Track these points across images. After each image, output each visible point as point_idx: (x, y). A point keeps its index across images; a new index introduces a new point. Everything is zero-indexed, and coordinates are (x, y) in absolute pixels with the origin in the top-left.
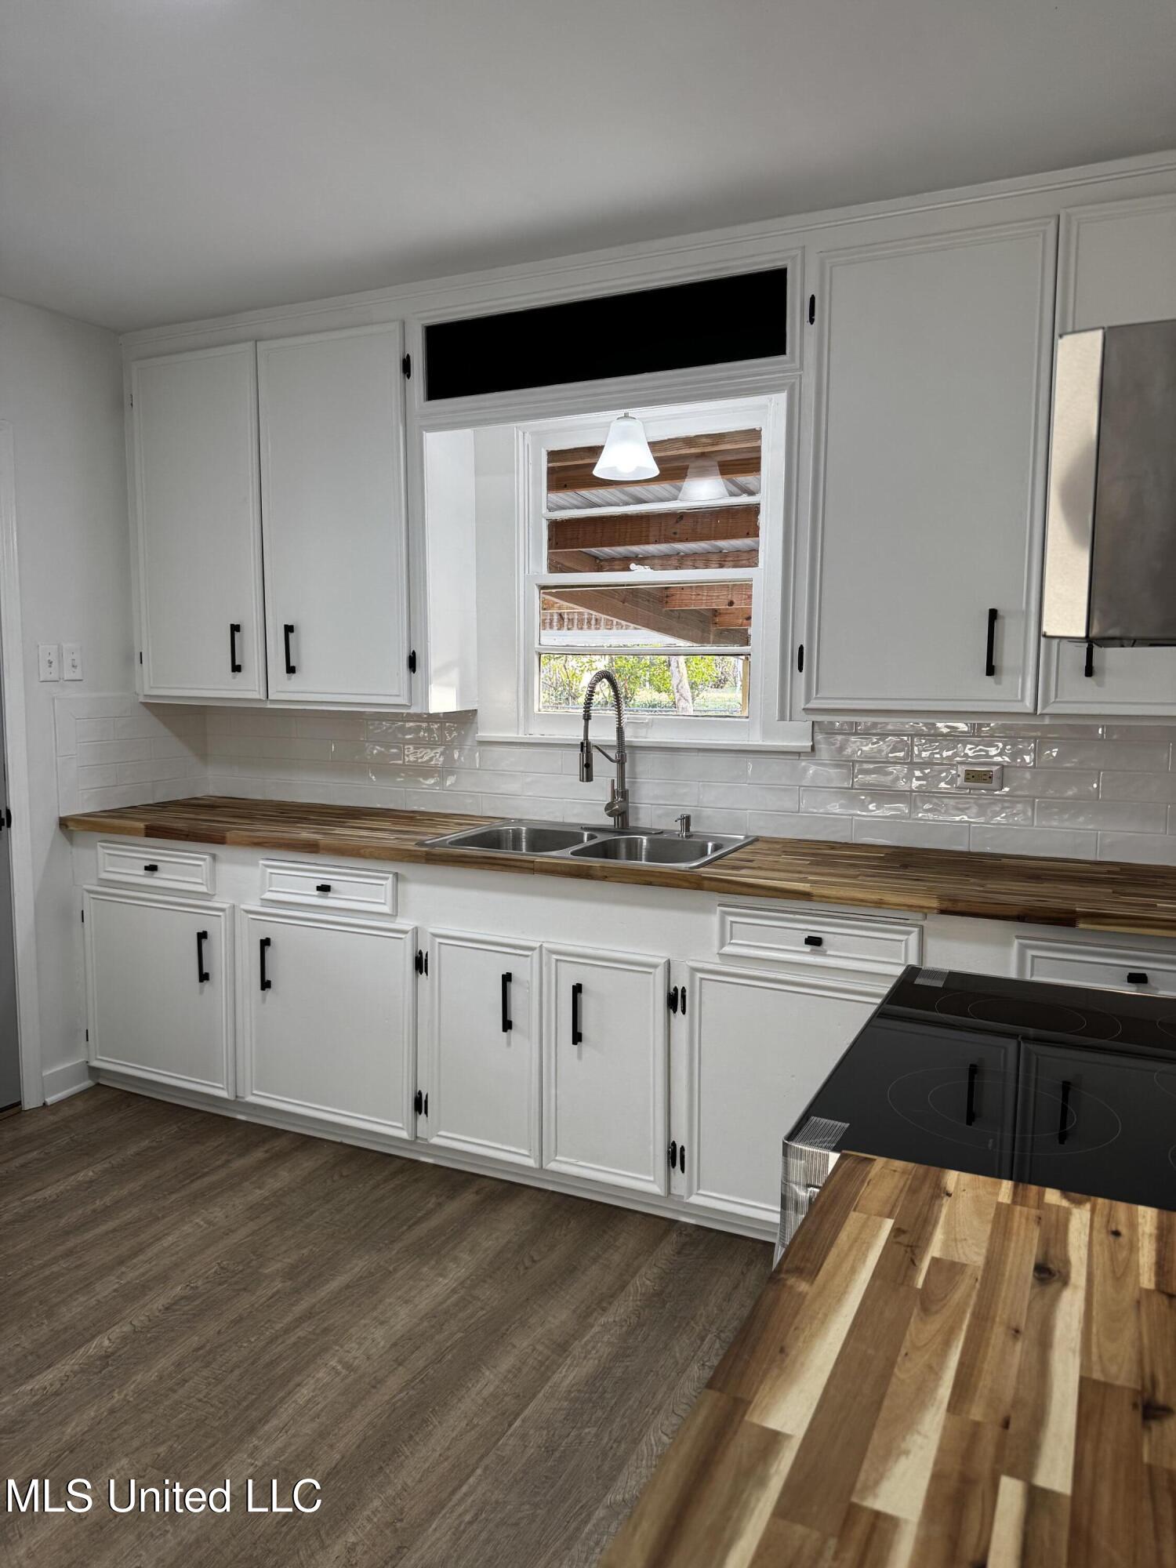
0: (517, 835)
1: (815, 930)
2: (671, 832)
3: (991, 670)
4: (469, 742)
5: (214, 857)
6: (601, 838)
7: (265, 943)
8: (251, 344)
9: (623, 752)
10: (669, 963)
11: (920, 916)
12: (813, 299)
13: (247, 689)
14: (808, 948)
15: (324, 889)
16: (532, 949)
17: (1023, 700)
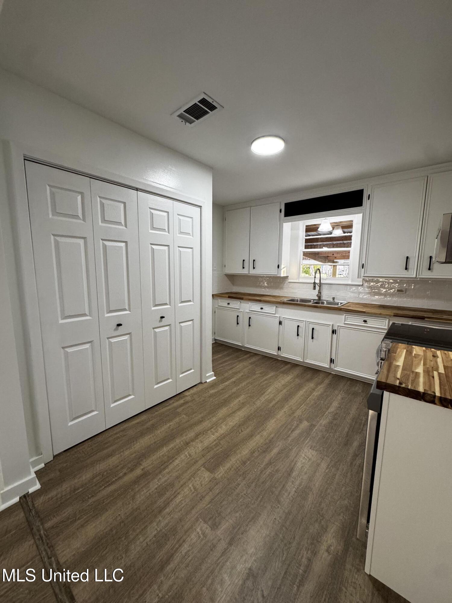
0: (298, 300)
1: (365, 319)
2: (330, 301)
3: (406, 269)
4: (287, 282)
5: (240, 302)
6: (315, 301)
7: (250, 318)
8: (249, 208)
9: (320, 285)
10: (333, 325)
11: (389, 317)
12: (369, 195)
13: (245, 271)
14: (364, 322)
15: (262, 308)
16: (304, 321)
17: (413, 275)
